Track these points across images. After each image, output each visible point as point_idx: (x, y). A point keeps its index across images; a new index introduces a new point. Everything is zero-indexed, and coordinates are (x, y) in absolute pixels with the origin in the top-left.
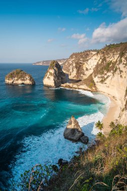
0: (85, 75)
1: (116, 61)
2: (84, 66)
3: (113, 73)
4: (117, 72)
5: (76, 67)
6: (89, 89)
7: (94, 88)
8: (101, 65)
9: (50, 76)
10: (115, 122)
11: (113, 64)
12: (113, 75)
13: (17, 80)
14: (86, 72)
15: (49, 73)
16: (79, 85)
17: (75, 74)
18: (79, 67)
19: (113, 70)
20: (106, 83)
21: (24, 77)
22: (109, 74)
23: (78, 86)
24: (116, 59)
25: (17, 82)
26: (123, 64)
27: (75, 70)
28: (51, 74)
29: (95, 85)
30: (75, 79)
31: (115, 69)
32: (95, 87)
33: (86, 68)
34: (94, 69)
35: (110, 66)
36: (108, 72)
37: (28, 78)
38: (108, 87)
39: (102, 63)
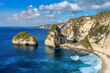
0: (81, 36)
1: (108, 25)
2: (80, 29)
3: (106, 35)
4: (109, 35)
5: (73, 30)
6: (85, 49)
7: (89, 48)
8: (95, 28)
9: (50, 38)
11: (105, 27)
12: (106, 37)
13: (23, 41)
14: (82, 35)
15: (50, 35)
16: (77, 46)
17: (72, 36)
18: (76, 30)
19: (106, 32)
20: (100, 44)
21: (28, 39)
22: (102, 36)
23: (75, 46)
24: (108, 23)
27: (72, 33)
28: (52, 36)
29: (90, 45)
31: (107, 32)
32: (91, 47)
33: (82, 31)
34: (89, 32)
35: (103, 29)
36: (101, 34)
37: (32, 39)
38: (103, 47)
39: (95, 26)
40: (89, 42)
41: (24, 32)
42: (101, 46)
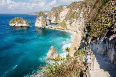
1: (78, 12)
2: (60, 15)
6: (63, 28)
10: (77, 47)
12: (77, 20)
14: (61, 19)
15: (38, 19)
17: (55, 20)
19: (76, 17)
21: (22, 22)
25: (17, 25)
26: (82, 13)
27: (55, 17)
28: (39, 20)
29: (66, 26)
30: (55, 23)
34: (65, 17)
35: (75, 15)
37: (25, 23)
38: (74, 27)
39: (70, 13)
40: (65, 24)
41: (18, 18)
42: (73, 26)
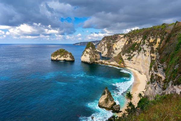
0: (115, 53)
1: (140, 43)
2: (114, 46)
3: (138, 52)
4: (141, 52)
5: (108, 47)
6: (118, 65)
7: (122, 65)
8: (127, 46)
9: (86, 55)
10: (142, 93)
11: (137, 45)
12: (139, 54)
13: (60, 57)
14: (115, 51)
15: (85, 52)
16: (110, 62)
17: (106, 53)
18: (110, 48)
19: (138, 49)
20: (132, 60)
21: (66, 55)
22: (135, 53)
24: (140, 40)
25: (60, 59)
26: (146, 45)
27: (106, 49)
28: (87, 52)
29: (123, 61)
30: (106, 56)
32: (123, 63)
33: (116, 48)
34: (122, 49)
35: (136, 46)
36: (133, 52)
37: (69, 56)
38: (135, 63)
39: (128, 44)
40: (122, 58)
42: (134, 62)
